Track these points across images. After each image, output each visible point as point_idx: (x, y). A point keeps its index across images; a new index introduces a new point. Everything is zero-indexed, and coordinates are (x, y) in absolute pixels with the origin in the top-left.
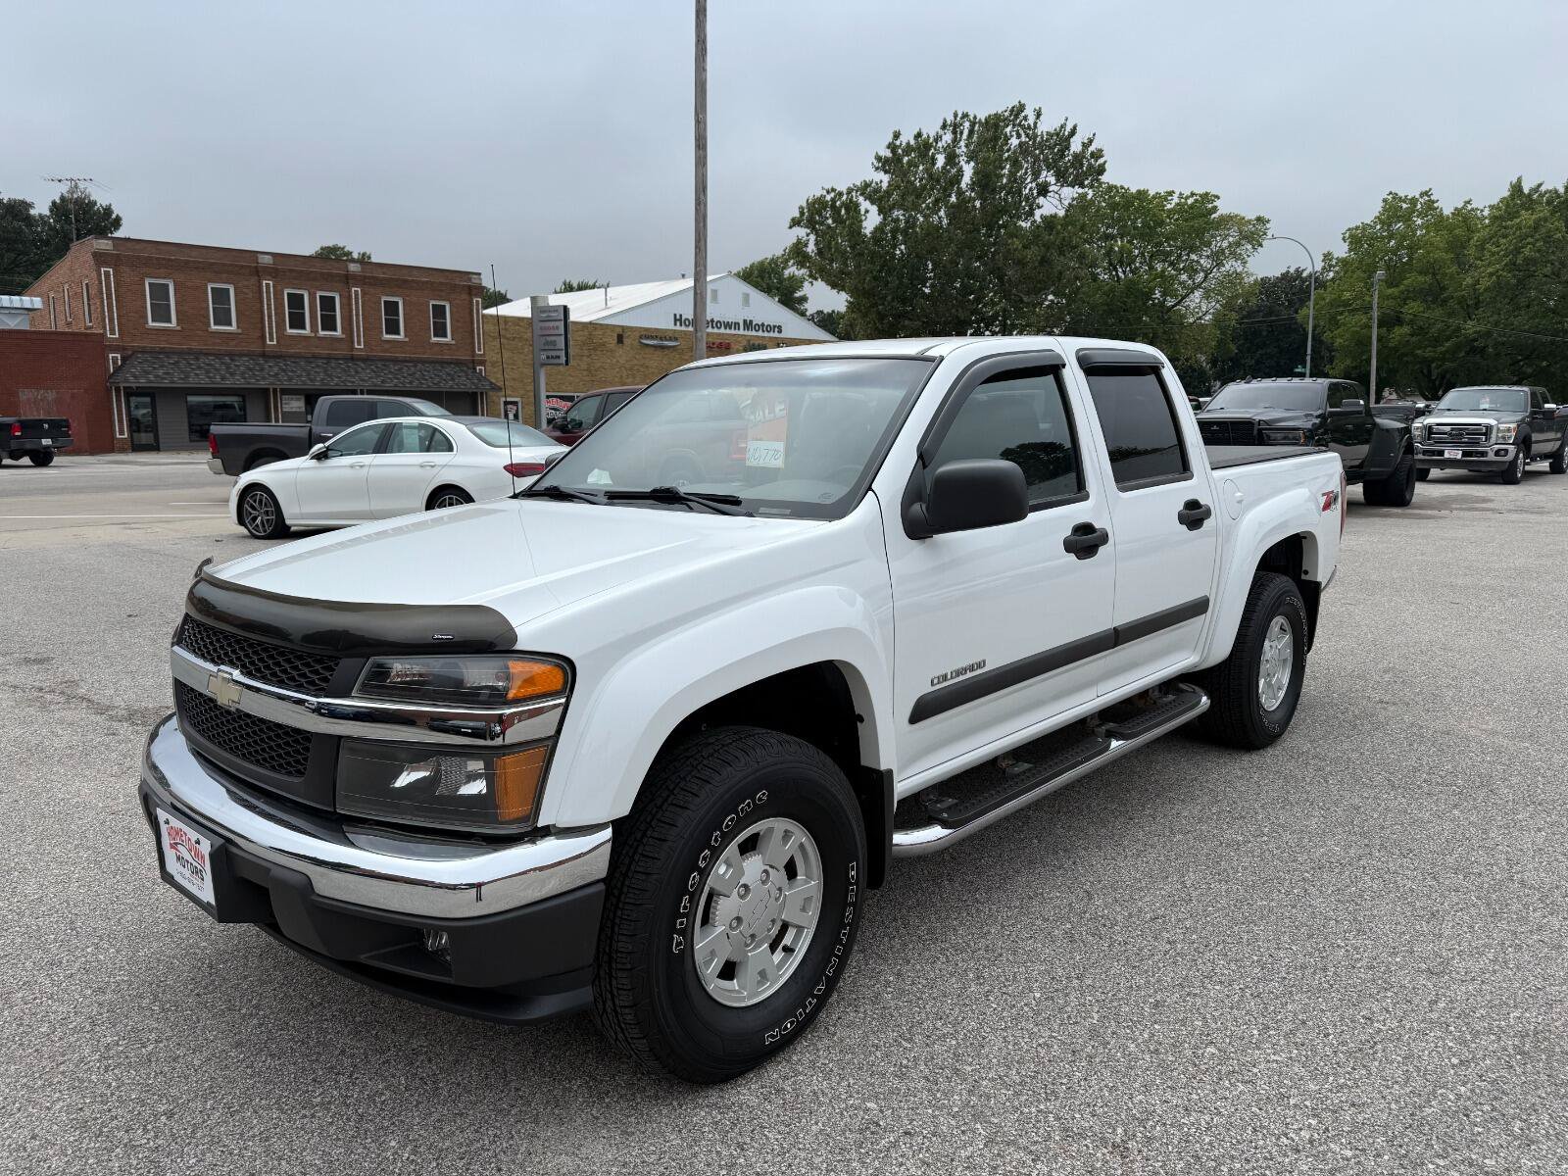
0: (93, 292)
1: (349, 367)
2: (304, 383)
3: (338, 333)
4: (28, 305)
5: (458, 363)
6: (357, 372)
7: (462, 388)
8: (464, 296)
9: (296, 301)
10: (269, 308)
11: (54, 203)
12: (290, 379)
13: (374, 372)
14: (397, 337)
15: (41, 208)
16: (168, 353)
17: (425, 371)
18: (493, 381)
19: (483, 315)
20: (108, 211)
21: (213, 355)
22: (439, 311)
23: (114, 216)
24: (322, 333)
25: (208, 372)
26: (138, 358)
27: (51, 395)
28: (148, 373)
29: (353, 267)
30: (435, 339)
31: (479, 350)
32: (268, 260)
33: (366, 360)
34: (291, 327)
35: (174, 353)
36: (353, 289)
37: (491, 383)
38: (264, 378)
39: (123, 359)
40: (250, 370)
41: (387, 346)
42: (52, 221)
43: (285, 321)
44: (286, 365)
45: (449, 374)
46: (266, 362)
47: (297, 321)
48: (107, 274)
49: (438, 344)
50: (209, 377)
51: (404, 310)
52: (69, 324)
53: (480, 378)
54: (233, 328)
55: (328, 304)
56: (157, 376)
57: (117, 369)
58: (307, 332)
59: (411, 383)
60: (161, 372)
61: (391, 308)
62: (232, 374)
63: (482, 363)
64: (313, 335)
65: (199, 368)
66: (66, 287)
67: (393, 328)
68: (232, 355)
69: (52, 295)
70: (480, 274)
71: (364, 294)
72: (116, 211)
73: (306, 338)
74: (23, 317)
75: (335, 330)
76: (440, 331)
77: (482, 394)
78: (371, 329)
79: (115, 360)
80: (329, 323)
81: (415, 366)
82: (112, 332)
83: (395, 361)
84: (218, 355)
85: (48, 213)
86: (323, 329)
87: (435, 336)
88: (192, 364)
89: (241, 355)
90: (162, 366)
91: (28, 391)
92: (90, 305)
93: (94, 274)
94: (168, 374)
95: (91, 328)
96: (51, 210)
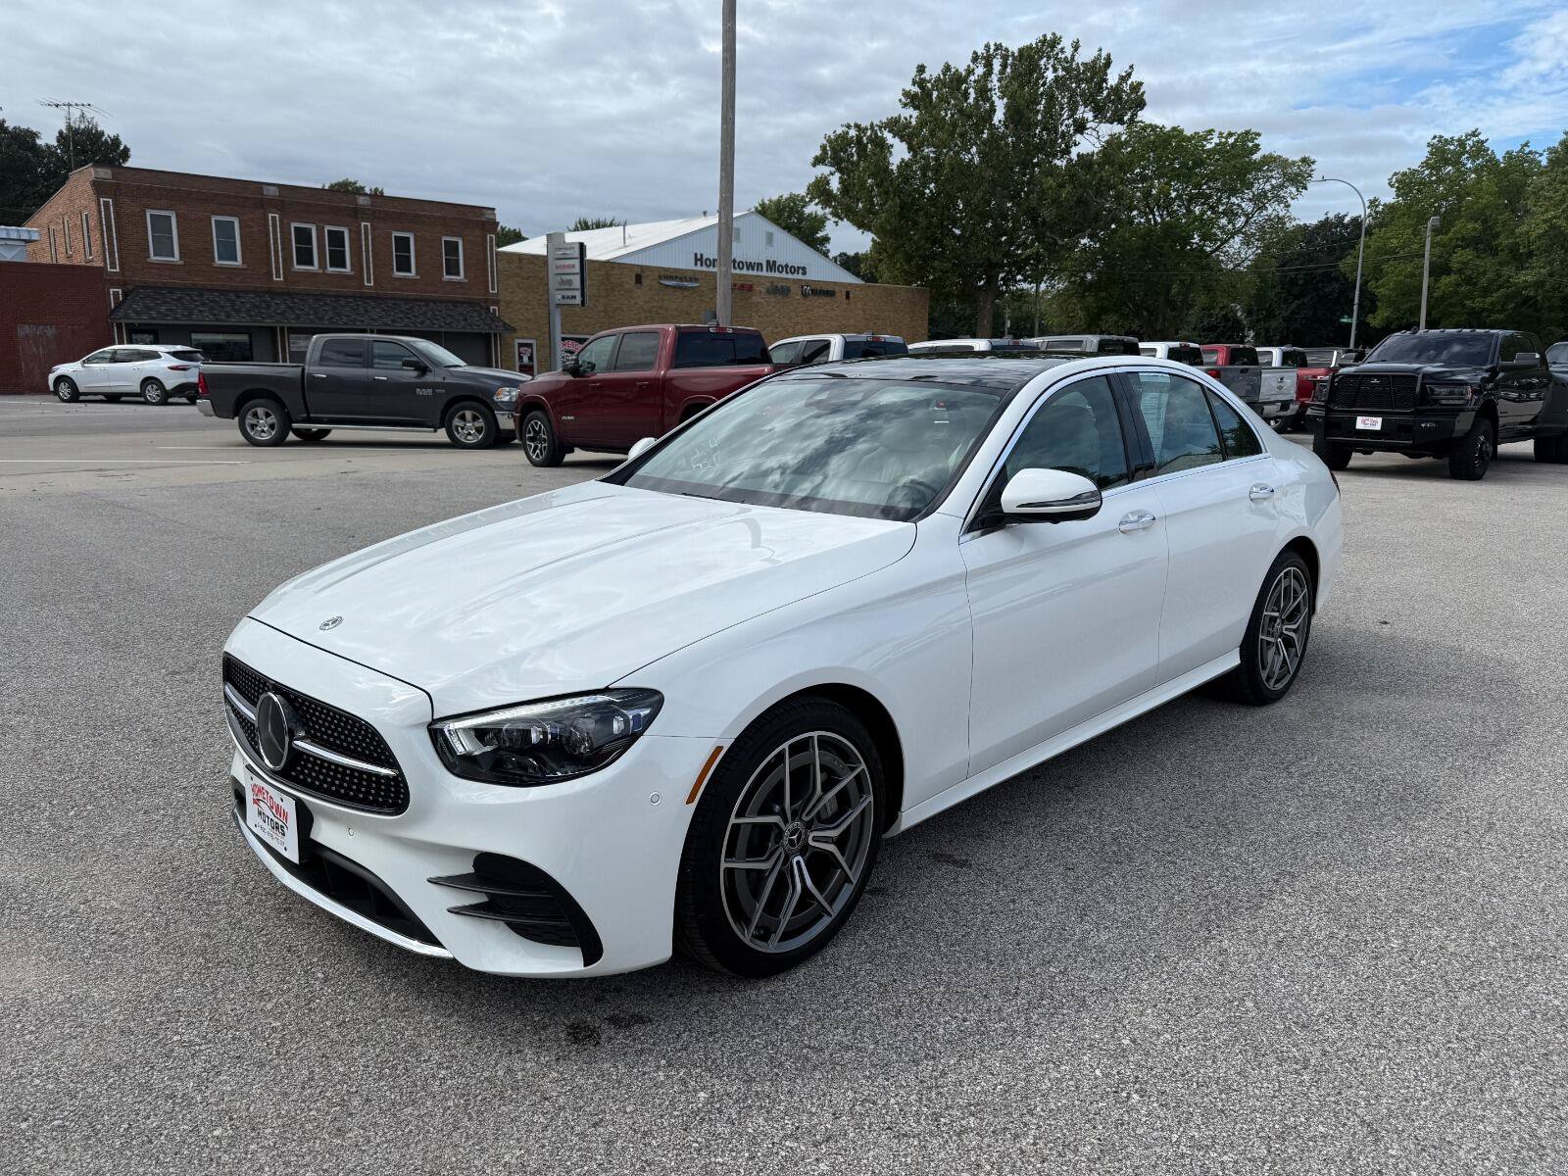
0: (92, 224)
1: (358, 305)
2: (312, 321)
3: (348, 269)
4: (25, 236)
5: (470, 303)
6: (366, 311)
7: (476, 330)
8: (478, 232)
9: (303, 236)
10: (276, 243)
11: (61, 133)
12: (298, 317)
13: (384, 310)
14: (409, 274)
15: (48, 138)
16: (171, 290)
17: (438, 310)
18: (507, 321)
19: (497, 253)
20: (116, 141)
21: (217, 291)
22: (452, 248)
23: (122, 148)
24: (330, 270)
25: (212, 309)
26: (139, 293)
27: (51, 331)
28: (151, 309)
29: (362, 201)
30: (447, 277)
31: (493, 289)
32: (273, 191)
33: (377, 298)
34: (298, 263)
35: (179, 289)
36: (363, 224)
37: (505, 323)
38: (271, 317)
39: (125, 294)
40: (256, 307)
41: (397, 284)
42: (59, 151)
43: (292, 257)
44: (294, 302)
45: (461, 314)
46: (272, 299)
47: (305, 257)
48: (106, 204)
49: (450, 282)
50: (214, 315)
51: (416, 245)
52: (69, 257)
53: (494, 318)
54: (239, 263)
55: (336, 239)
56: (159, 313)
57: (119, 305)
58: (315, 267)
59: (422, 323)
60: (163, 309)
61: (403, 244)
62: (237, 311)
63: (496, 302)
64: (321, 271)
65: (204, 304)
66: (66, 218)
67: (404, 265)
68: (237, 293)
69: (52, 227)
70: (494, 209)
71: (374, 229)
72: (125, 142)
73: (314, 274)
74: (19, 249)
75: (344, 266)
76: (453, 268)
77: (495, 335)
78: (381, 266)
79: (116, 295)
80: (338, 260)
81: (427, 305)
82: (113, 266)
83: (407, 300)
84: (223, 292)
85: (56, 144)
86: (331, 266)
87: (447, 274)
88: (196, 301)
89: (247, 292)
90: (165, 302)
91: (27, 327)
92: (89, 237)
93: (93, 205)
94: (171, 310)
95: (92, 261)
96: (58, 141)
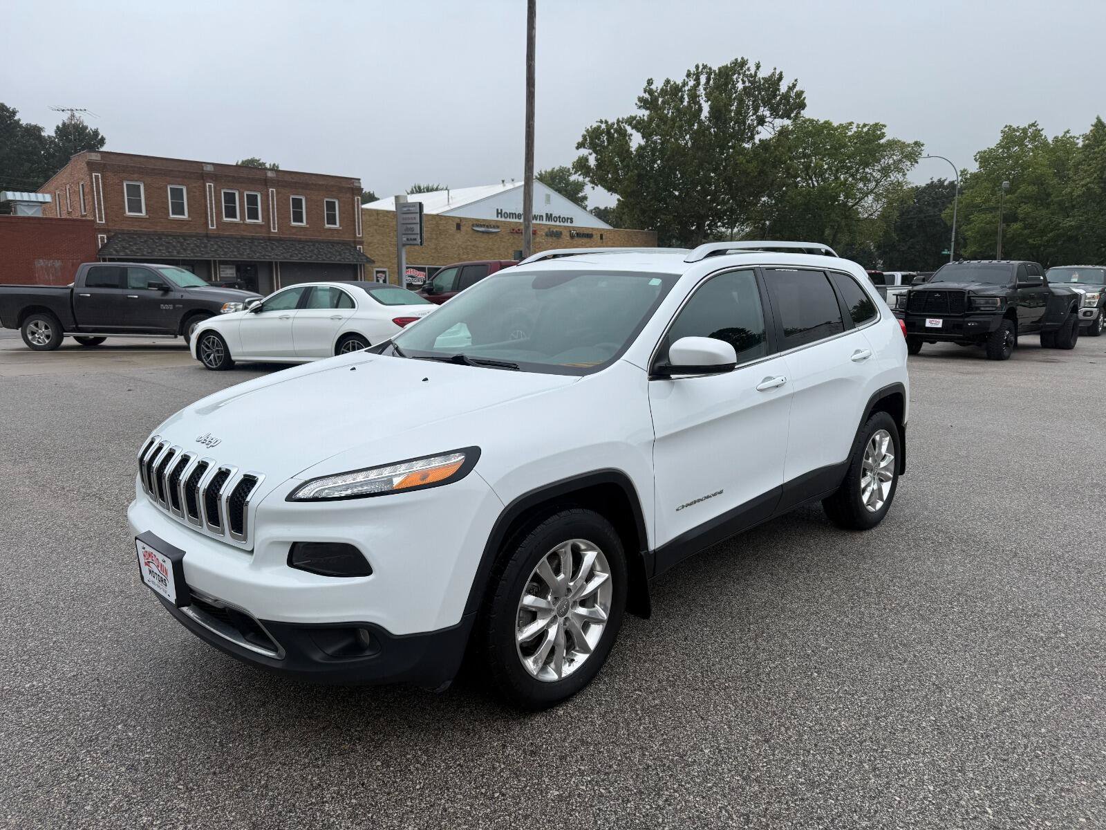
0: (87, 190)
1: (267, 245)
2: (235, 257)
3: (260, 221)
4: (41, 199)
5: (344, 243)
6: (272, 249)
7: (347, 262)
8: (348, 195)
9: (230, 198)
10: (211, 203)
11: (58, 127)
12: (226, 254)
13: (284, 249)
14: (300, 224)
15: (49, 131)
16: (140, 235)
17: (321, 249)
18: (369, 256)
19: (362, 209)
20: (96, 133)
21: (170, 235)
22: (331, 206)
23: (100, 137)
24: (248, 221)
25: (167, 248)
26: (119, 238)
27: (58, 264)
28: (126, 249)
29: (270, 174)
30: (327, 226)
31: (359, 234)
32: (209, 168)
33: (279, 240)
34: (226, 217)
35: (145, 234)
36: (270, 190)
37: (367, 258)
38: (207, 253)
39: (108, 238)
40: (197, 246)
41: (294, 231)
42: (56, 140)
43: (222, 212)
44: (223, 243)
45: (337, 251)
46: (209, 241)
47: (231, 212)
48: (97, 177)
49: (330, 229)
50: (169, 252)
51: (306, 204)
52: (69, 213)
53: (360, 254)
54: (186, 217)
55: (252, 200)
56: (132, 251)
57: (104, 246)
58: (237, 220)
59: (311, 257)
60: (134, 248)
61: (297, 203)
62: (185, 250)
63: (361, 243)
64: (242, 222)
65: (161, 245)
66: (68, 187)
67: (298, 218)
68: (185, 237)
69: (57, 192)
70: (359, 179)
71: (278, 193)
72: (102, 133)
73: (236, 224)
74: (38, 207)
75: (257, 219)
76: (332, 220)
77: (360, 265)
78: (283, 217)
79: (102, 239)
80: (253, 214)
81: (314, 245)
82: (101, 219)
83: (300, 241)
84: (175, 236)
85: (54, 135)
86: (249, 218)
87: (328, 223)
88: (157, 243)
89: (191, 236)
90: (135, 244)
91: (41, 260)
92: (84, 200)
93: (88, 178)
94: (140, 249)
95: (85, 216)
96: (56, 133)
